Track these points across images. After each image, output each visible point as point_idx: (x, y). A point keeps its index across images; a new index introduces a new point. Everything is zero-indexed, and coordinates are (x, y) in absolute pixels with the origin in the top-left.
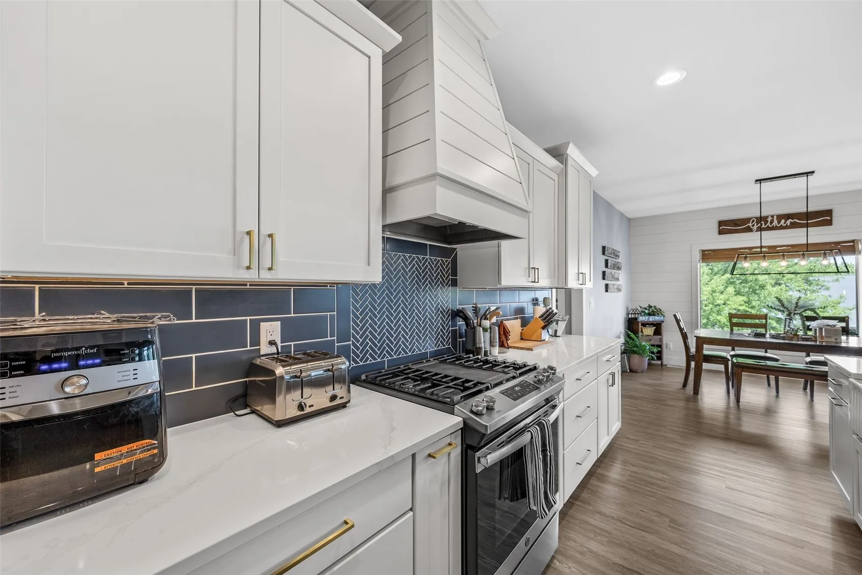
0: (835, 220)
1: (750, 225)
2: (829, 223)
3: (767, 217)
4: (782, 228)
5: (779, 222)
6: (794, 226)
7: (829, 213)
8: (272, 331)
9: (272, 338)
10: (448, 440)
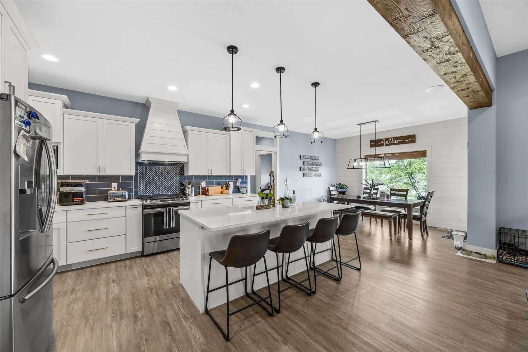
0: (417, 140)
1: (383, 142)
2: (414, 141)
3: (389, 138)
4: (395, 144)
5: (394, 141)
6: (400, 143)
7: (414, 136)
8: (115, 185)
9: (115, 187)
10: (137, 206)
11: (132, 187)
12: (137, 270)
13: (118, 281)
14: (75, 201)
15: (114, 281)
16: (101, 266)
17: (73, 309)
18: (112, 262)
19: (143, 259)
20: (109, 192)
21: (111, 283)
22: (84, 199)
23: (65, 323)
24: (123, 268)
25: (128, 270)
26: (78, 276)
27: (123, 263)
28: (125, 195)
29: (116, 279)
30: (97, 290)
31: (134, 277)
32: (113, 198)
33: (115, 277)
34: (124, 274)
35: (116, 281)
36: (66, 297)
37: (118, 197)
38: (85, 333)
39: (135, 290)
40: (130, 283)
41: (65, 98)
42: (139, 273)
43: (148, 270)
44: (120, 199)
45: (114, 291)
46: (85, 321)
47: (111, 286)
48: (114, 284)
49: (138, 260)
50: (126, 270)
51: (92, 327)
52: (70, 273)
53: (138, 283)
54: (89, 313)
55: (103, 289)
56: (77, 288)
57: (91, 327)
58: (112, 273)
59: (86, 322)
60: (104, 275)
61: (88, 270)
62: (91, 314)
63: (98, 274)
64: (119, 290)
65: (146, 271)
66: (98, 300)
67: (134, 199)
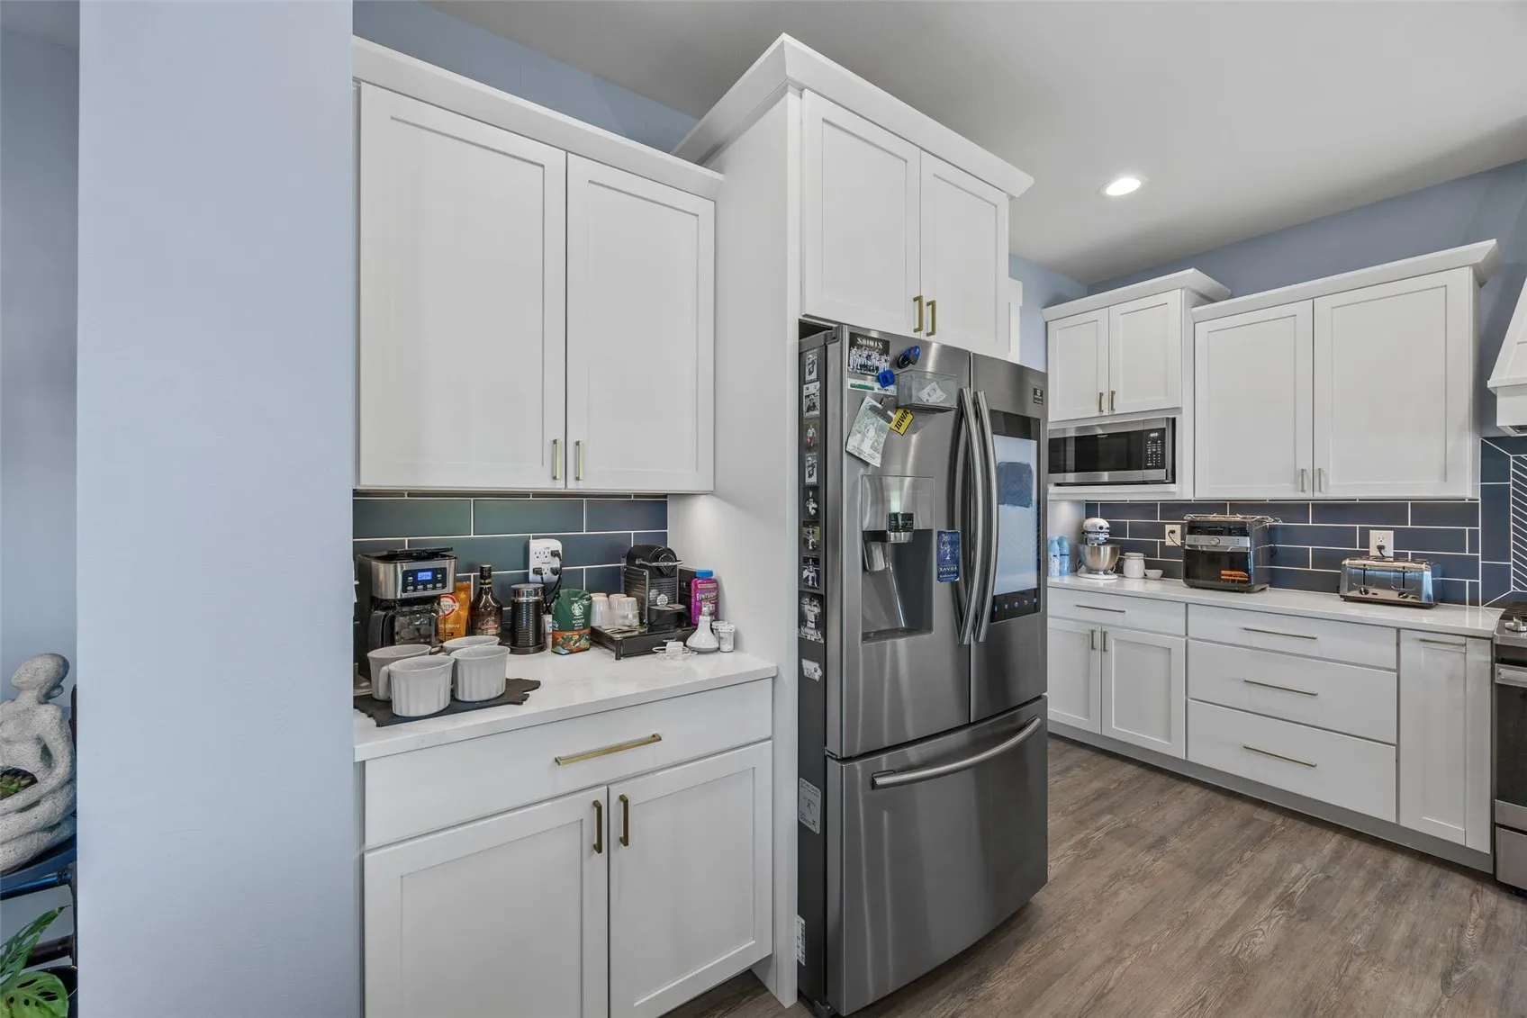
8: (1382, 538)
9: (1381, 544)
10: (1462, 640)
11: (1474, 548)
12: (1414, 926)
13: (1301, 910)
14: (1224, 580)
15: (1286, 900)
16: (1290, 820)
17: (1116, 894)
18: (1338, 829)
19: (1490, 898)
20: (1347, 562)
21: (1272, 898)
22: (1249, 577)
23: (1072, 917)
24: (1362, 874)
25: (1372, 896)
26: (1205, 810)
27: (1374, 856)
28: (1419, 583)
29: (1297, 900)
30: (1214, 889)
31: (1376, 941)
32: (1363, 588)
33: (1300, 888)
34: (1342, 900)
35: (1291, 904)
36: (1130, 850)
37: (1384, 584)
38: (1081, 989)
39: (1334, 998)
40: (1337, 953)
41: (1192, 277)
42: (1412, 941)
43: (1474, 966)
44: (1392, 595)
45: (1256, 936)
46: (1109, 952)
47: (1264, 910)
48: (1277, 912)
49: (1457, 886)
50: (1363, 893)
51: (1105, 991)
52: (1192, 790)
53: (1368, 981)
54: (1136, 939)
55: (1231, 899)
56: (1174, 843)
57: (1105, 988)
58: (1305, 867)
59: (1109, 960)
60: (1270, 855)
61: (1242, 808)
62: (1136, 948)
63: (1258, 842)
64: (1276, 947)
65: (1457, 960)
66: (1188, 922)
67: (1481, 607)
